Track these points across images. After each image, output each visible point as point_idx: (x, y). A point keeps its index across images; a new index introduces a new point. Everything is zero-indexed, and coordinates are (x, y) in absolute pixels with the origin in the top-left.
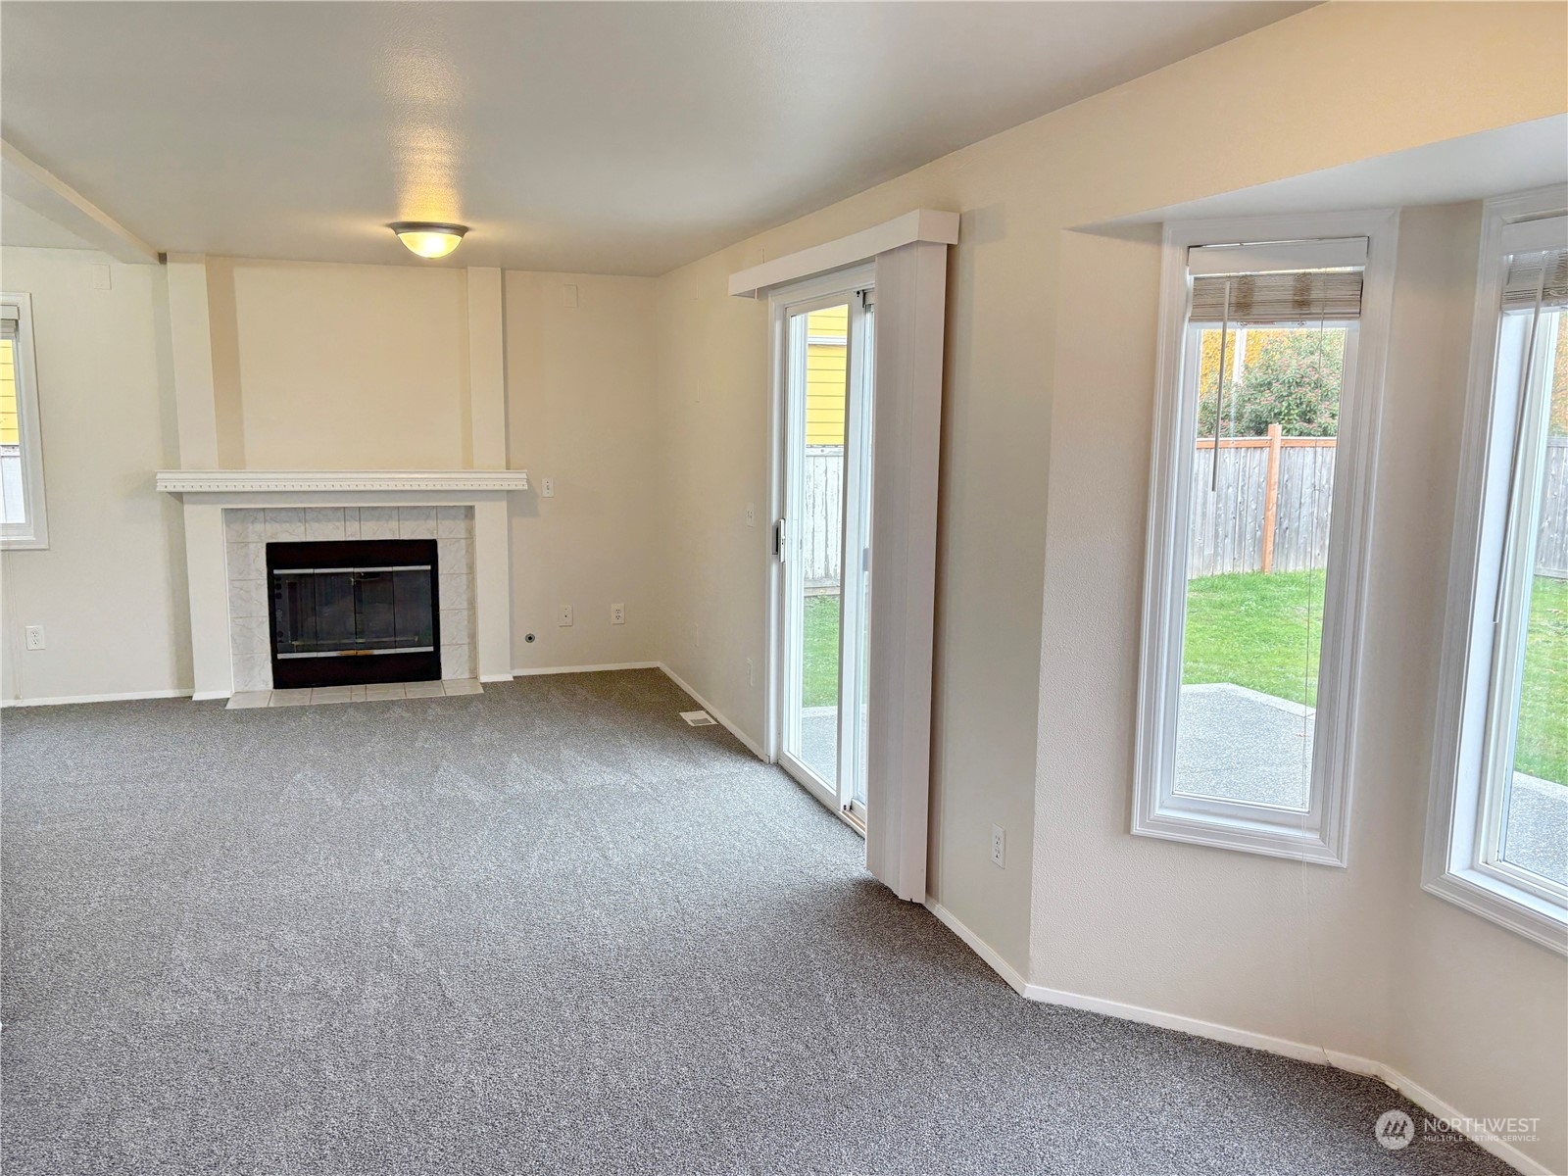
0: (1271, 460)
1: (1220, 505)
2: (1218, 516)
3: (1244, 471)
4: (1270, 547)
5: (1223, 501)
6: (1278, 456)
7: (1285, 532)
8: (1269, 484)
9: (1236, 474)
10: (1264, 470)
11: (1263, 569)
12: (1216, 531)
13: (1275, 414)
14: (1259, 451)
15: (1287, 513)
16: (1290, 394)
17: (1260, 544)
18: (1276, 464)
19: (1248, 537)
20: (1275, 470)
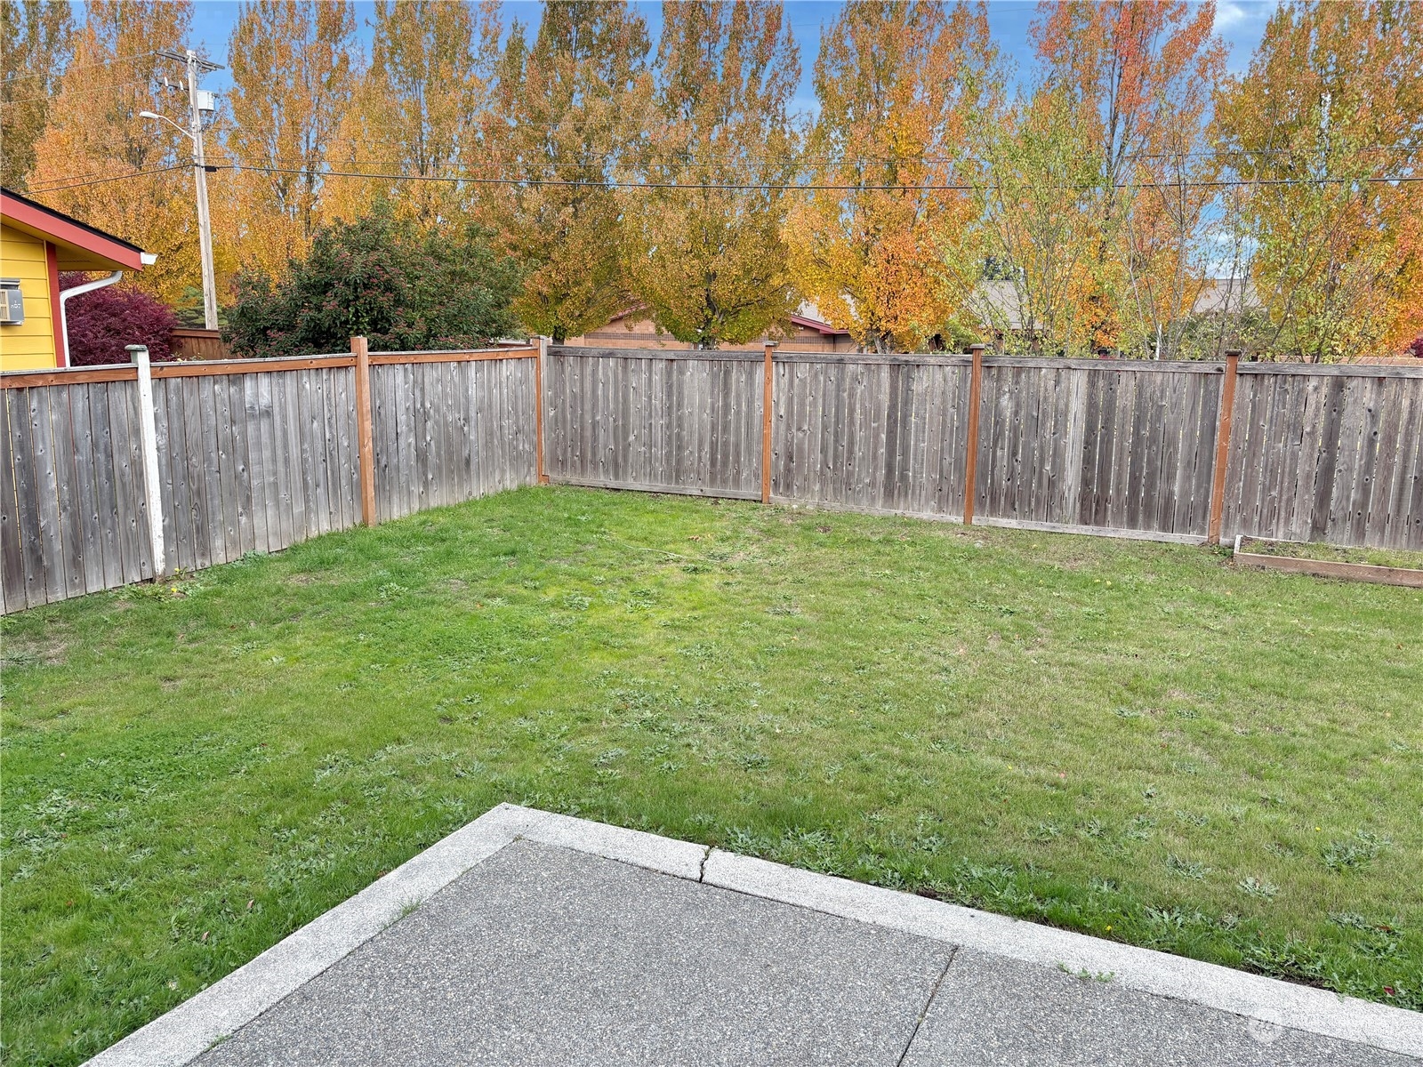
0: (359, 382)
1: (306, 446)
2: (304, 461)
3: (329, 399)
4: (371, 491)
5: (309, 439)
6: (367, 378)
7: (384, 471)
8: (360, 413)
9: (320, 402)
10: (353, 394)
11: (365, 524)
12: (305, 480)
13: (341, 323)
14: (343, 373)
15: (385, 448)
16: (357, 298)
17: (358, 488)
18: (366, 387)
19: (344, 482)
20: (366, 395)
